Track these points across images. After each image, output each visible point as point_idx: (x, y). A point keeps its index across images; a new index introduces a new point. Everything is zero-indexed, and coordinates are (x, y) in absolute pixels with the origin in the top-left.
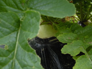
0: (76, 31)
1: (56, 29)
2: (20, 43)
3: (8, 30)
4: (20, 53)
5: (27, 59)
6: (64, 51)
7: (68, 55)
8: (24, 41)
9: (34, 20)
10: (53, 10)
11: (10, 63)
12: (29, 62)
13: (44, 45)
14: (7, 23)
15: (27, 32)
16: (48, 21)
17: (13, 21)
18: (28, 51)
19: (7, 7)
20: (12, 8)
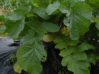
0: (63, 38)
1: (54, 37)
2: (37, 41)
3: (32, 37)
4: (37, 45)
5: (39, 47)
6: (56, 47)
7: (58, 49)
8: (38, 41)
9: (42, 33)
10: (50, 29)
11: (33, 49)
12: (40, 48)
13: (47, 46)
14: (32, 34)
15: (40, 37)
16: (49, 33)
17: (34, 33)
18: (40, 44)
19: (31, 27)
20: (33, 28)
